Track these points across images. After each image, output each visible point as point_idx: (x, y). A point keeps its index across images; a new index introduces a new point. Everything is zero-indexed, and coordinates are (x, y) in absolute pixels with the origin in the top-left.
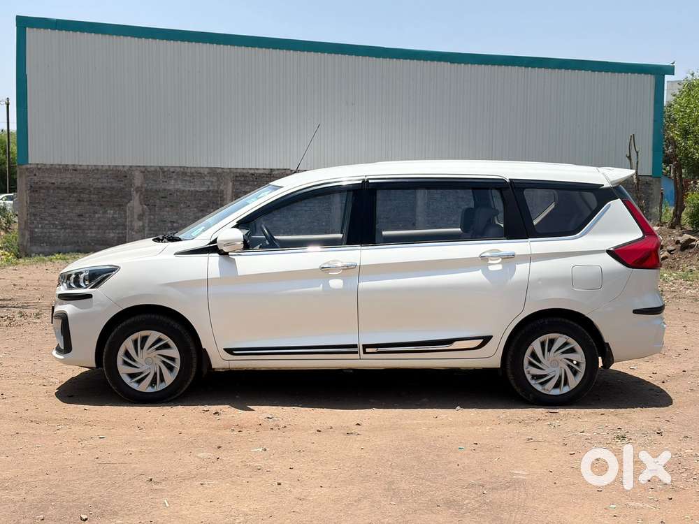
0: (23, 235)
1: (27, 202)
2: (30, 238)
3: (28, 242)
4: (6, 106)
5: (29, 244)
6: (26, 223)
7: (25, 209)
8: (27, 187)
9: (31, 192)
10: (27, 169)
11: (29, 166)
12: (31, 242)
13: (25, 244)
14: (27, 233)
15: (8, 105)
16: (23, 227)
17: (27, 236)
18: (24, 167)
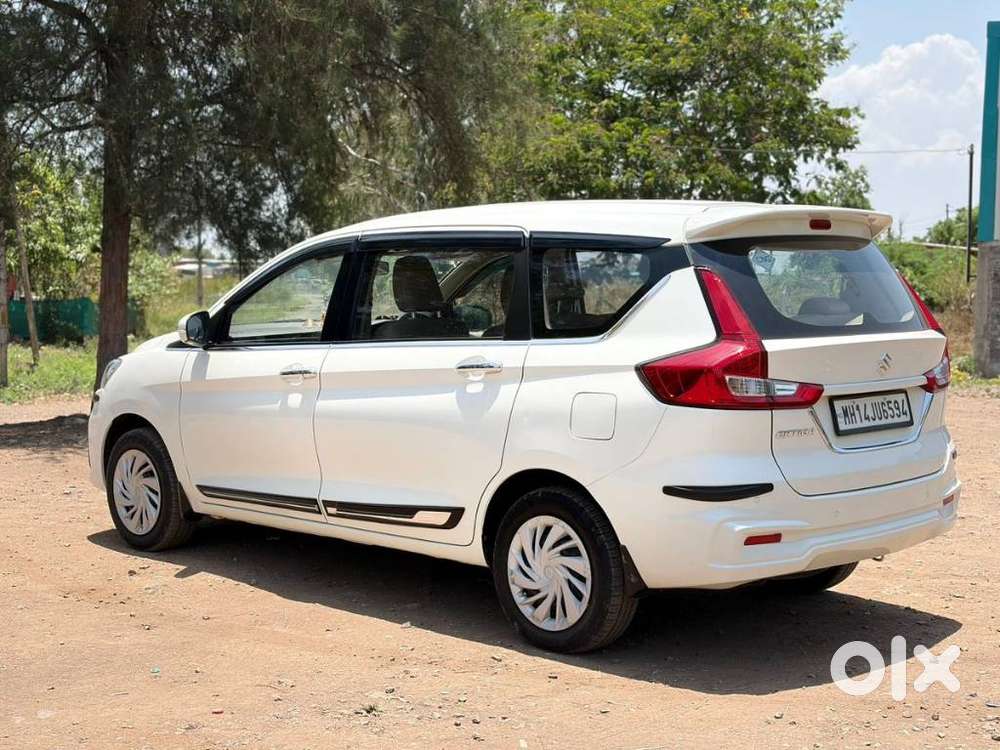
0: (980, 347)
1: (988, 297)
2: (991, 351)
3: (986, 357)
4: (969, 156)
5: (988, 360)
6: (986, 328)
7: (986, 306)
8: (990, 275)
9: (994, 283)
10: (992, 248)
11: (994, 244)
12: (992, 357)
13: (982, 359)
14: (986, 344)
15: (971, 154)
16: (982, 333)
17: (987, 347)
18: (989, 244)
